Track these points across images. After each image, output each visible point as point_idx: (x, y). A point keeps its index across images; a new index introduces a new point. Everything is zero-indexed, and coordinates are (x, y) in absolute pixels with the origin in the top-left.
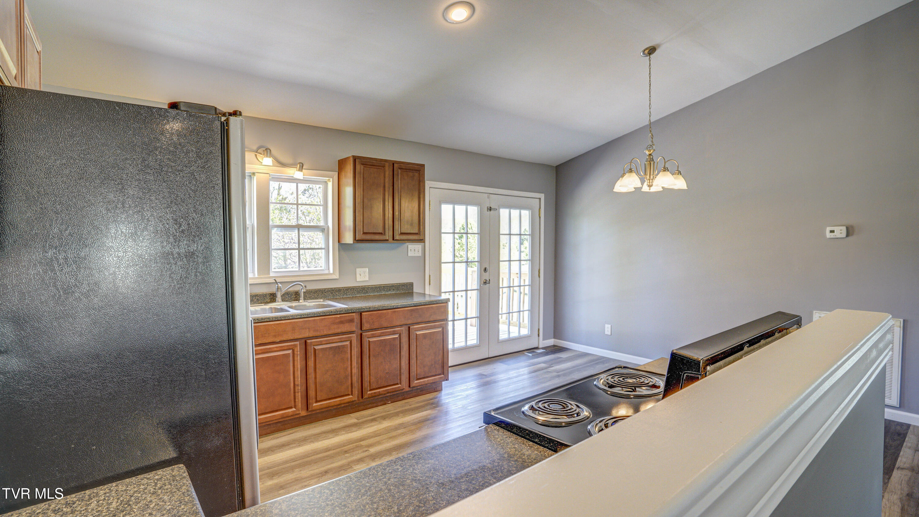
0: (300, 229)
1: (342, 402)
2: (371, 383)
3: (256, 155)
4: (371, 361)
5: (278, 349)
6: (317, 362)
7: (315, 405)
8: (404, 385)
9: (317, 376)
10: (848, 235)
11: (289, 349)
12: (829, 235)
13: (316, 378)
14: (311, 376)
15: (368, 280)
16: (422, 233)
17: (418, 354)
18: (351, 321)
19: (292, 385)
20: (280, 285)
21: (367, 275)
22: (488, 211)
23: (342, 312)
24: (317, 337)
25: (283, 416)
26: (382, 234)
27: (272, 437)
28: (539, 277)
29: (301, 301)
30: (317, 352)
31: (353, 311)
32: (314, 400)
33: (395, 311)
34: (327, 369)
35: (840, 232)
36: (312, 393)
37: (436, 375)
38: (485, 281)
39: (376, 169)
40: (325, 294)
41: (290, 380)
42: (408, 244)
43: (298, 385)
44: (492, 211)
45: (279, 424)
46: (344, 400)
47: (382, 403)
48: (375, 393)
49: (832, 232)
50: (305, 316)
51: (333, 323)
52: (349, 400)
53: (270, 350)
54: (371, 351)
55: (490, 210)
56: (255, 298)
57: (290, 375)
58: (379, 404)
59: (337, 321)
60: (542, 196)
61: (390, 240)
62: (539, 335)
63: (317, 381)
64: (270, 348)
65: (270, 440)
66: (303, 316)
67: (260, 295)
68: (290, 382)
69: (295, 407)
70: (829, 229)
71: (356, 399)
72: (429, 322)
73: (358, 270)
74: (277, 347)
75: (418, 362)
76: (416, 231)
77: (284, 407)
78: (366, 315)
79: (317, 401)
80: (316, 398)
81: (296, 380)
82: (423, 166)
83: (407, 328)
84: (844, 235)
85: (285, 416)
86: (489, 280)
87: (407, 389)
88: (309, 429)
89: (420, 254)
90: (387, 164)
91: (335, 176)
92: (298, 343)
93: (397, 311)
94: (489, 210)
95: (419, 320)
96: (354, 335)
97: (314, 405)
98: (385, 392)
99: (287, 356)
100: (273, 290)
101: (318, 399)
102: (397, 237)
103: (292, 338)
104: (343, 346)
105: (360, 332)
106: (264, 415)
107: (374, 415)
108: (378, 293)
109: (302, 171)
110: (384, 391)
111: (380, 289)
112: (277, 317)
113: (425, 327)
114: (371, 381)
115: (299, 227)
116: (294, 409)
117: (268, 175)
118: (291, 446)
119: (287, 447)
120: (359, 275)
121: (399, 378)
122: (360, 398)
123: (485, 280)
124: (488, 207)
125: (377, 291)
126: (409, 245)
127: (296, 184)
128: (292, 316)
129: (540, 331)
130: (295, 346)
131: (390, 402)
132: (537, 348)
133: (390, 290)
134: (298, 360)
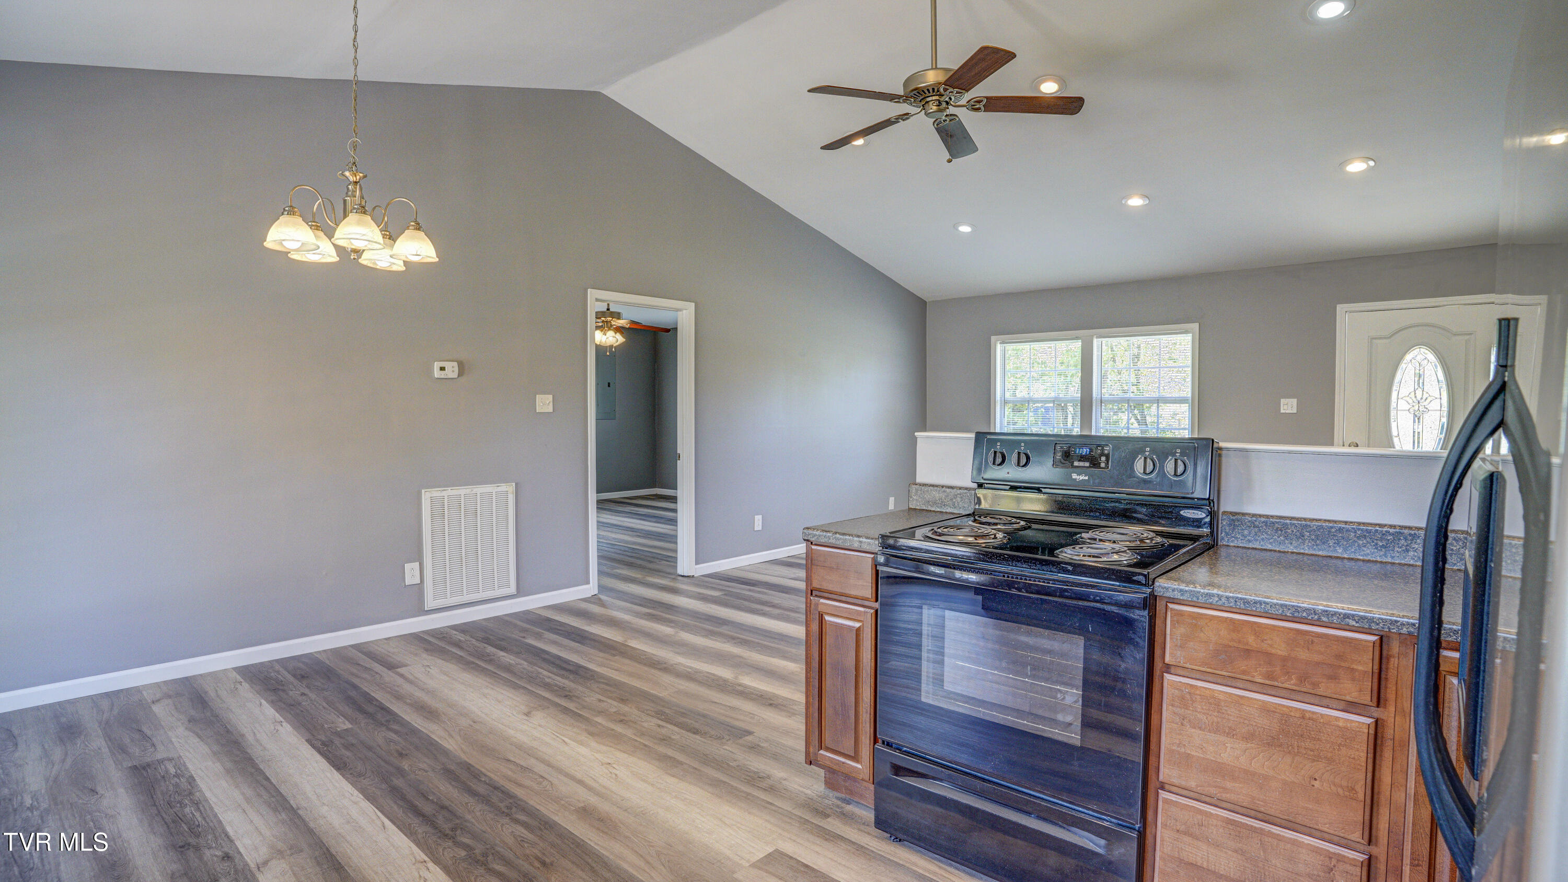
10: (461, 374)
12: (437, 373)
35: (452, 370)
49: (442, 369)
70: (437, 365)
84: (455, 375)
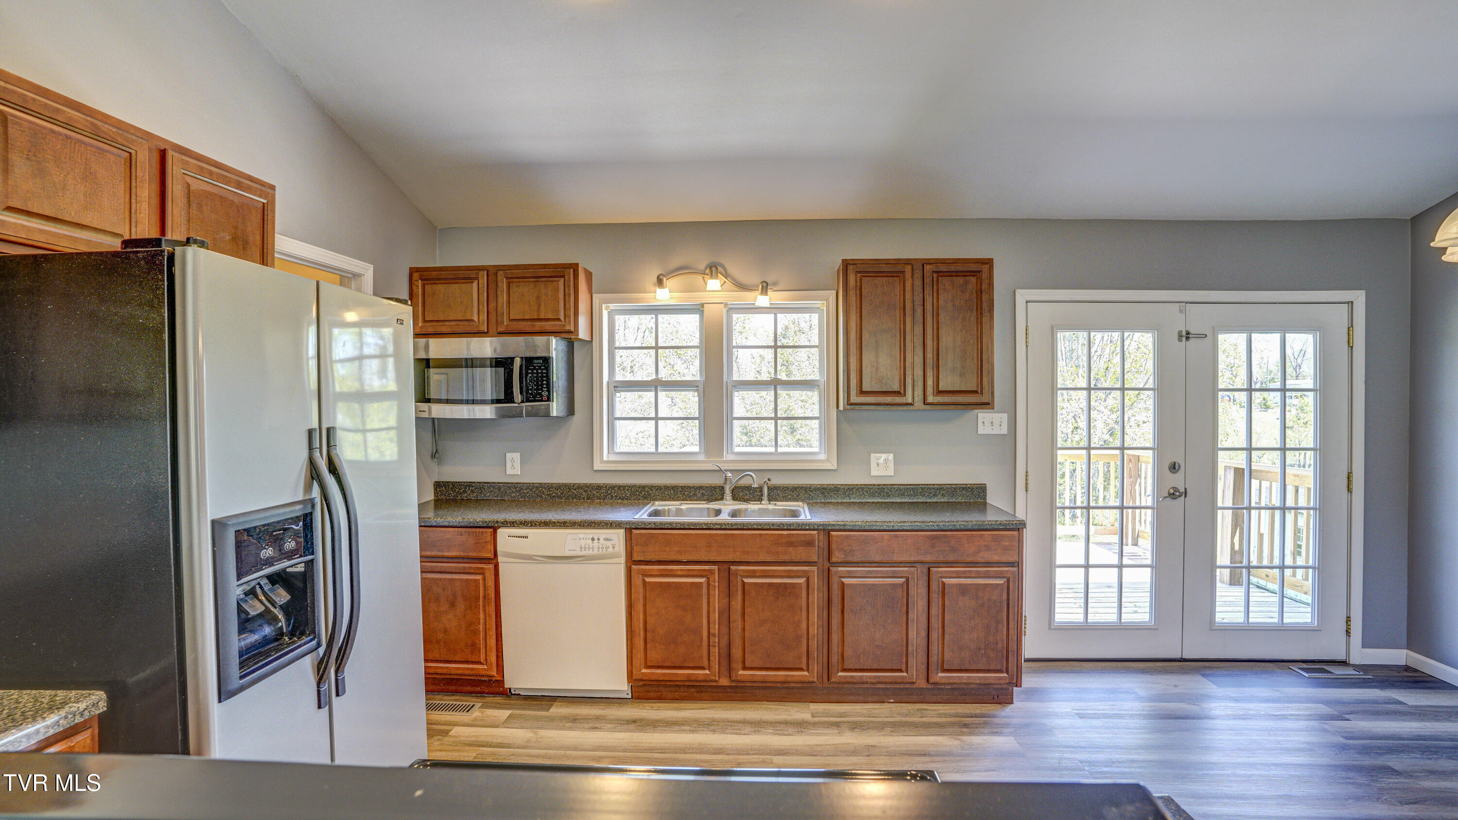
0: (778, 387)
1: (790, 679)
2: (845, 658)
3: (703, 277)
4: (845, 619)
5: (684, 573)
6: (746, 603)
7: (741, 672)
8: (915, 673)
9: (746, 628)
11: (702, 576)
13: (744, 630)
14: (737, 624)
15: (893, 475)
16: (985, 391)
17: (946, 623)
18: (809, 543)
19: (705, 634)
20: (731, 475)
21: (892, 465)
22: (1180, 340)
23: (792, 528)
24: (748, 563)
25: (689, 678)
26: (901, 393)
27: (675, 705)
28: (1349, 490)
29: (763, 502)
30: (746, 587)
31: (812, 528)
32: (740, 666)
33: (897, 537)
34: (764, 618)
36: (737, 653)
37: (989, 671)
38: (1172, 491)
39: (886, 278)
40: (811, 493)
41: (702, 623)
42: (976, 411)
43: (714, 635)
44: (1192, 341)
45: (693, 690)
46: (792, 676)
47: (876, 698)
48: (852, 677)
50: (727, 527)
51: (776, 544)
52: (802, 679)
53: (672, 573)
54: (846, 601)
55: (1188, 338)
56: (699, 492)
57: (701, 616)
58: (870, 699)
59: (784, 540)
60: (1359, 298)
61: (916, 404)
62: (1348, 632)
63: (746, 635)
64: (671, 570)
65: (669, 710)
66: (724, 527)
67: (706, 487)
68: (701, 628)
69: (709, 669)
71: (815, 680)
72: (974, 564)
73: (873, 456)
74: (682, 570)
75: (946, 637)
76: (972, 385)
77: (691, 665)
78: (837, 536)
79: (745, 668)
80: (744, 662)
81: (711, 626)
82: (989, 262)
83: (925, 571)
85: (693, 678)
86: (1185, 489)
87: (922, 684)
88: (731, 709)
89: (1004, 430)
90: (908, 269)
91: (831, 297)
92: (715, 568)
93: (902, 536)
94: (1184, 339)
95: (951, 558)
96: (815, 568)
97: (739, 673)
98: (874, 681)
99: (699, 585)
100: (716, 481)
101: (747, 665)
102: (930, 399)
103: (706, 559)
104: (793, 585)
105: (827, 565)
106: (662, 669)
107: (845, 717)
108: (910, 499)
109: (766, 294)
110: (870, 677)
111: (914, 492)
112: (684, 524)
113: (965, 572)
114: (846, 654)
115: (775, 384)
116: (707, 672)
117: (723, 305)
118: (684, 728)
119: (677, 728)
120: (876, 465)
121: (904, 660)
122: (825, 680)
123: (1173, 488)
124: (1180, 333)
125: (909, 496)
126: (980, 413)
127: (773, 315)
128: (707, 524)
129: (1352, 623)
130: (711, 572)
131: (892, 701)
132: (1344, 663)
133: (935, 495)
134: (715, 595)
